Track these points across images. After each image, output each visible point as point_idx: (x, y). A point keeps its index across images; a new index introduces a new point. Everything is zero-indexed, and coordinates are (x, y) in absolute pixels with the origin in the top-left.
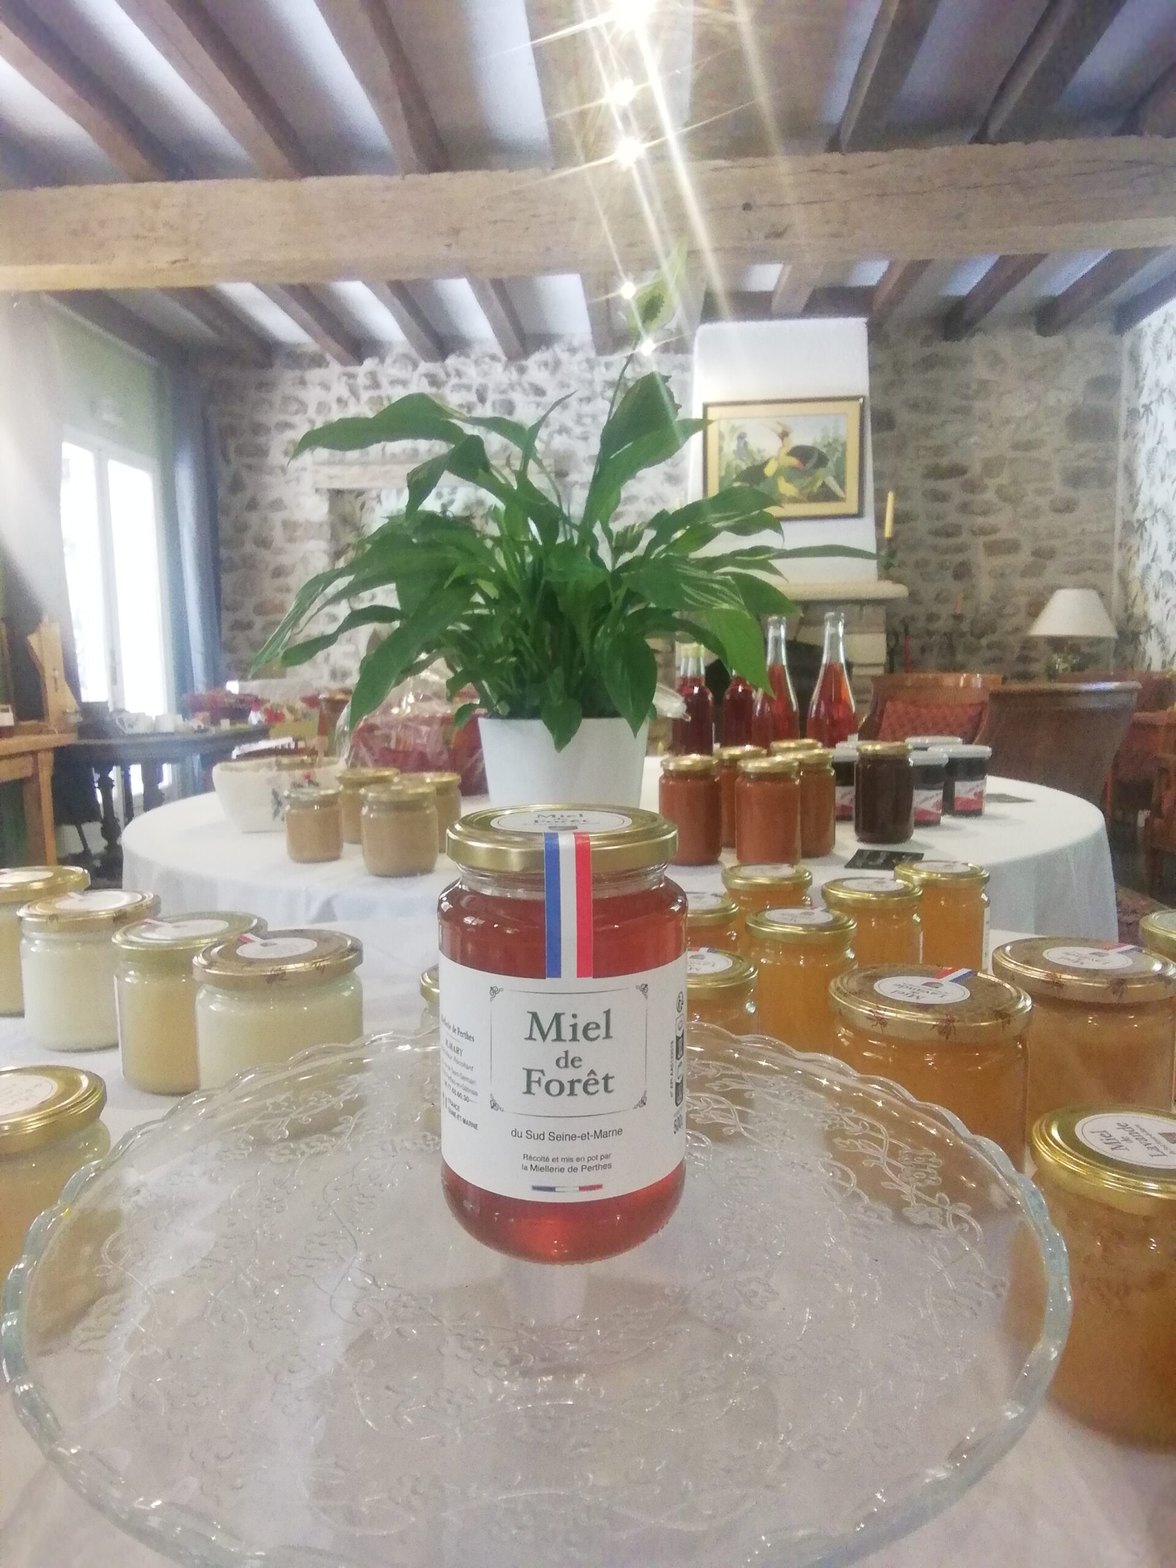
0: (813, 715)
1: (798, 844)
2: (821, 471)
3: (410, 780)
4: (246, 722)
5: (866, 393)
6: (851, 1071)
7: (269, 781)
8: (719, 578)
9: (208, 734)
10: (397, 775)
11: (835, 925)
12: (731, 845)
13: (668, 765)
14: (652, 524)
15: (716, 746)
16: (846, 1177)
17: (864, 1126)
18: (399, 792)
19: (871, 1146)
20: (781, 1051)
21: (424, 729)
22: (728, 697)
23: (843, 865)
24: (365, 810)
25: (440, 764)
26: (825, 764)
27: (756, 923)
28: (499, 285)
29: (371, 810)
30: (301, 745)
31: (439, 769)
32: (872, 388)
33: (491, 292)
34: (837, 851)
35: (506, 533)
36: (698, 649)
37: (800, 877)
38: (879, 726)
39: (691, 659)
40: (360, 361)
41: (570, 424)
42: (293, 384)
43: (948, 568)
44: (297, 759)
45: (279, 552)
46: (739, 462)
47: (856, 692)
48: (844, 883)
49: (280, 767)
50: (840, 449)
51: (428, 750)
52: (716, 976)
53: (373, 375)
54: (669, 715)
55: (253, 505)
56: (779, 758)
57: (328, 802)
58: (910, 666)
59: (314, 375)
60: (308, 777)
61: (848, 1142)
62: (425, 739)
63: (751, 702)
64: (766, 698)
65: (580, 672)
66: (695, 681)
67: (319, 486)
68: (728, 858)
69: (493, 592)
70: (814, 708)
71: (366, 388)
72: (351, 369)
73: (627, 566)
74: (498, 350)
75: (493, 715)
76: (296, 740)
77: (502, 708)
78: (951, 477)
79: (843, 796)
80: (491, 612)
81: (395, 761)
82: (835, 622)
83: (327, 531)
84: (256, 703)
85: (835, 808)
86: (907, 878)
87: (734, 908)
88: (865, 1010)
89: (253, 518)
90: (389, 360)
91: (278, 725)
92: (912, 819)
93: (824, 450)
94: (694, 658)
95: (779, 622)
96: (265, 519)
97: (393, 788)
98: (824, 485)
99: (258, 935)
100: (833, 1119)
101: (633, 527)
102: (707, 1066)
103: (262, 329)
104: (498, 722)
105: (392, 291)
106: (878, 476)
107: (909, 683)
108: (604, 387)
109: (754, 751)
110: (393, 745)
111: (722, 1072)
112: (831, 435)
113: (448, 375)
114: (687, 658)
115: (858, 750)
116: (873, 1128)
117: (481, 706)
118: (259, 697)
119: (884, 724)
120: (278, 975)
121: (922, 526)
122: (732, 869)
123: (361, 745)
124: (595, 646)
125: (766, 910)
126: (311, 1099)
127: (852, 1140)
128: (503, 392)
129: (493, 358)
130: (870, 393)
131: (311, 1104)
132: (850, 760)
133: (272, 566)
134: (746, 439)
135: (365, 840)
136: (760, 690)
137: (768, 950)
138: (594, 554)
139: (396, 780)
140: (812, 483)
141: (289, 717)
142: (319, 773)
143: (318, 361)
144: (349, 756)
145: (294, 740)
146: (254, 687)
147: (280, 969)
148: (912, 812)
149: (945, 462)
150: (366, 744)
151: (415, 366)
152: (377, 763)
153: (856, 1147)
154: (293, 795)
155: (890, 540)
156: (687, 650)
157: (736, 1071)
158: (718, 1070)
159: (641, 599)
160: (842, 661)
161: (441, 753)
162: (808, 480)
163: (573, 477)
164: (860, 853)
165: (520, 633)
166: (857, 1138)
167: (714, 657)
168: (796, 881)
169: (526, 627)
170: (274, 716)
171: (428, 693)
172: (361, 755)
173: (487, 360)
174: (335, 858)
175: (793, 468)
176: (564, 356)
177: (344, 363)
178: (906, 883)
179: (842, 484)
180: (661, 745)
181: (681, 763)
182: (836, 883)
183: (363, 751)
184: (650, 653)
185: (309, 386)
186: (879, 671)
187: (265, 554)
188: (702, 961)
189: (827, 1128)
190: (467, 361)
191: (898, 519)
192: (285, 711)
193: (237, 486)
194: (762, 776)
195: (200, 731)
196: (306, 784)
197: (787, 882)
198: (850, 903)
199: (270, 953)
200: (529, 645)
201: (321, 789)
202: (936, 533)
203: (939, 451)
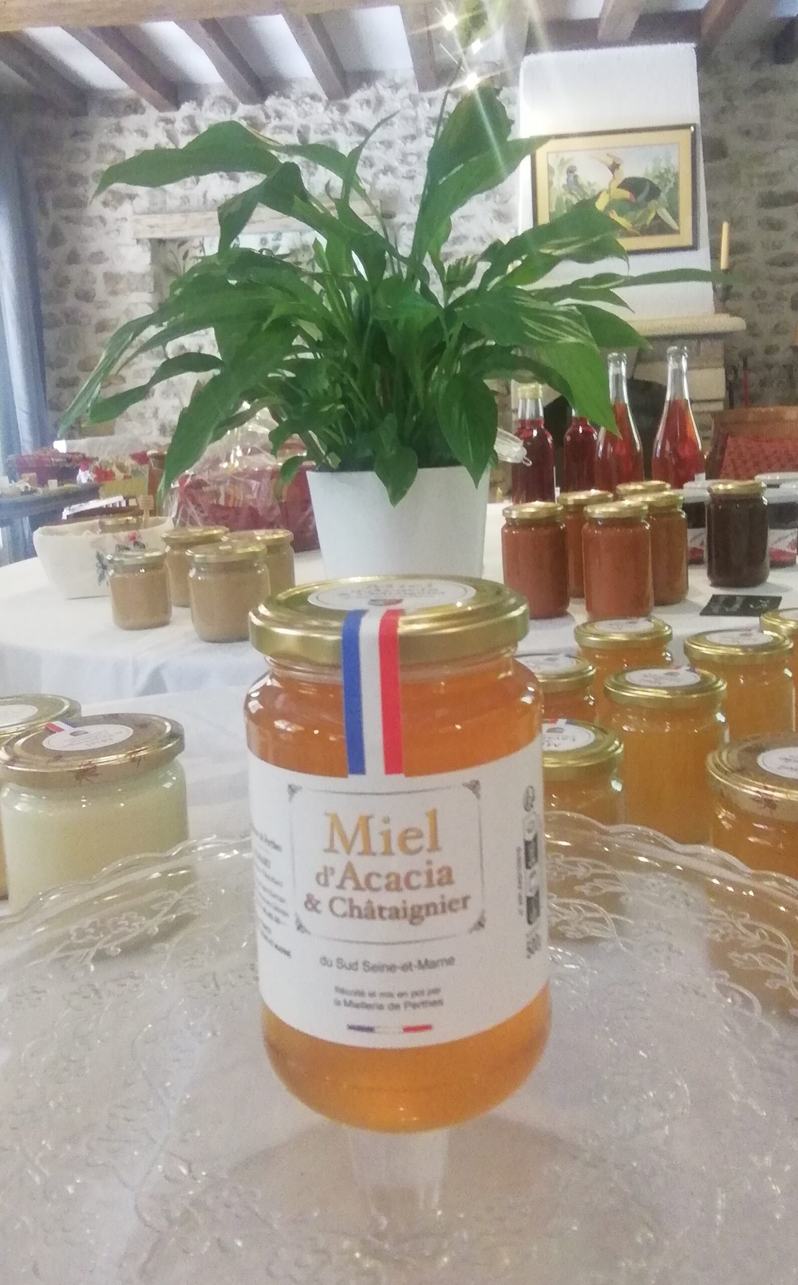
0: (658, 455)
1: (650, 591)
2: (653, 202)
3: (239, 538)
4: (75, 482)
5: (698, 121)
6: (741, 865)
7: (94, 544)
8: (562, 309)
9: (36, 495)
10: (225, 533)
11: (704, 686)
12: (580, 595)
13: (511, 514)
14: (485, 256)
15: (557, 491)
16: (747, 1003)
17: (762, 935)
18: (228, 553)
19: (771, 961)
20: (658, 843)
21: (254, 484)
22: (568, 438)
23: (698, 613)
24: (192, 573)
25: (271, 519)
26: (675, 506)
27: (616, 687)
28: (317, 21)
29: (199, 571)
30: (132, 503)
31: (271, 525)
32: (703, 116)
33: (309, 29)
34: (690, 597)
35: (328, 269)
36: (536, 389)
37: (658, 632)
38: (720, 464)
39: (528, 401)
40: (177, 105)
41: (396, 164)
42: (110, 132)
43: (786, 299)
44: (122, 520)
45: (101, 306)
46: (569, 196)
47: (701, 428)
48: (707, 637)
49: (104, 528)
50: (673, 180)
51: (259, 506)
52: (576, 753)
53: (191, 119)
54: (509, 460)
55: (73, 258)
56: (627, 502)
57: (154, 565)
58: (751, 400)
59: (131, 121)
60: (133, 538)
61: (746, 957)
62: (255, 494)
63: (593, 444)
64: (610, 438)
65: (414, 418)
66: (534, 423)
67: (141, 236)
68: (578, 612)
69: (316, 334)
70: (659, 447)
71: (185, 133)
72: (169, 114)
73: (460, 301)
74: (319, 91)
75: (324, 468)
76: (127, 499)
77: (333, 460)
78: (786, 205)
79: (695, 538)
80: (315, 355)
81: (224, 518)
82: (678, 357)
83: (150, 282)
84: (86, 461)
85: (687, 551)
86: (774, 628)
87: (591, 670)
88: (751, 790)
89: (74, 271)
90: (207, 103)
91: (108, 484)
92: (768, 560)
93: (656, 182)
94: (532, 399)
95: (620, 359)
96: (87, 272)
97: (221, 548)
98: (657, 217)
99: (67, 723)
100: (725, 928)
101: (465, 260)
102: (574, 864)
103: (75, 75)
104: (327, 475)
105: (207, 31)
106: (711, 205)
107: (750, 418)
108: (428, 124)
109: (600, 495)
110: (222, 502)
111: (592, 871)
112: (663, 165)
113: (268, 117)
114: (525, 400)
115: (709, 490)
116: (773, 938)
117: (308, 458)
118: (87, 455)
119: (727, 461)
120: (87, 770)
121: (758, 256)
122: (584, 625)
123: (190, 503)
124: (430, 390)
125: (625, 672)
126: (120, 923)
127: (752, 955)
128: (324, 132)
129: (313, 97)
130: (701, 121)
131: (121, 929)
132: (700, 500)
133: (94, 322)
134: (576, 173)
135: (194, 605)
136: (603, 429)
137: (630, 717)
138: (425, 290)
139: (225, 539)
140: (645, 216)
141: (119, 474)
142: (145, 535)
143: (134, 107)
144: (177, 516)
145: (124, 498)
146: (81, 445)
147: (90, 763)
148: (768, 552)
149: (779, 189)
150: (194, 501)
151: (234, 109)
152: (206, 521)
153: (755, 963)
154: (116, 559)
155: (726, 271)
156: (524, 391)
157: (609, 870)
158: (587, 868)
159: (479, 336)
160: (687, 397)
161: (272, 508)
162: (640, 213)
163: (400, 218)
164: (715, 599)
165: (348, 377)
166: (755, 951)
167: (556, 395)
168: (655, 637)
169: (354, 371)
170: (104, 475)
171: (256, 446)
172: (189, 512)
173: (308, 100)
174: (164, 624)
175: (625, 200)
176: (386, 93)
177: (160, 108)
178: (776, 635)
179: (675, 216)
180: (499, 491)
181: (524, 510)
182: (699, 637)
183: (192, 509)
184: (489, 395)
185: (126, 133)
186: (719, 407)
187: (86, 308)
188: (560, 735)
189: (718, 939)
190: (287, 101)
191: (732, 251)
192: (114, 469)
193: (56, 238)
194: (611, 522)
195: (26, 492)
196: (131, 546)
197: (645, 638)
198: (716, 659)
199: (81, 745)
200: (357, 389)
201: (147, 551)
202: (772, 263)
203: (772, 178)
